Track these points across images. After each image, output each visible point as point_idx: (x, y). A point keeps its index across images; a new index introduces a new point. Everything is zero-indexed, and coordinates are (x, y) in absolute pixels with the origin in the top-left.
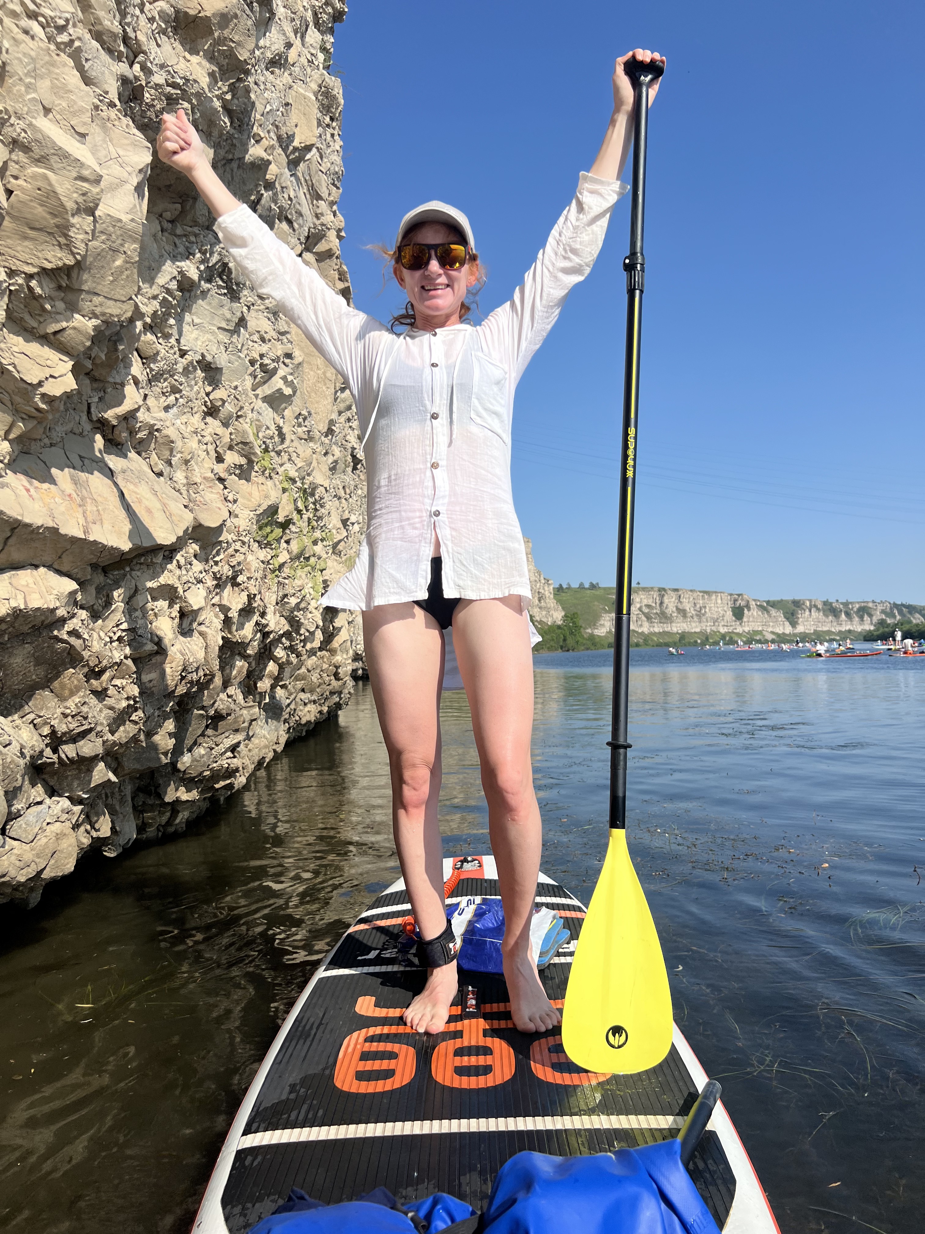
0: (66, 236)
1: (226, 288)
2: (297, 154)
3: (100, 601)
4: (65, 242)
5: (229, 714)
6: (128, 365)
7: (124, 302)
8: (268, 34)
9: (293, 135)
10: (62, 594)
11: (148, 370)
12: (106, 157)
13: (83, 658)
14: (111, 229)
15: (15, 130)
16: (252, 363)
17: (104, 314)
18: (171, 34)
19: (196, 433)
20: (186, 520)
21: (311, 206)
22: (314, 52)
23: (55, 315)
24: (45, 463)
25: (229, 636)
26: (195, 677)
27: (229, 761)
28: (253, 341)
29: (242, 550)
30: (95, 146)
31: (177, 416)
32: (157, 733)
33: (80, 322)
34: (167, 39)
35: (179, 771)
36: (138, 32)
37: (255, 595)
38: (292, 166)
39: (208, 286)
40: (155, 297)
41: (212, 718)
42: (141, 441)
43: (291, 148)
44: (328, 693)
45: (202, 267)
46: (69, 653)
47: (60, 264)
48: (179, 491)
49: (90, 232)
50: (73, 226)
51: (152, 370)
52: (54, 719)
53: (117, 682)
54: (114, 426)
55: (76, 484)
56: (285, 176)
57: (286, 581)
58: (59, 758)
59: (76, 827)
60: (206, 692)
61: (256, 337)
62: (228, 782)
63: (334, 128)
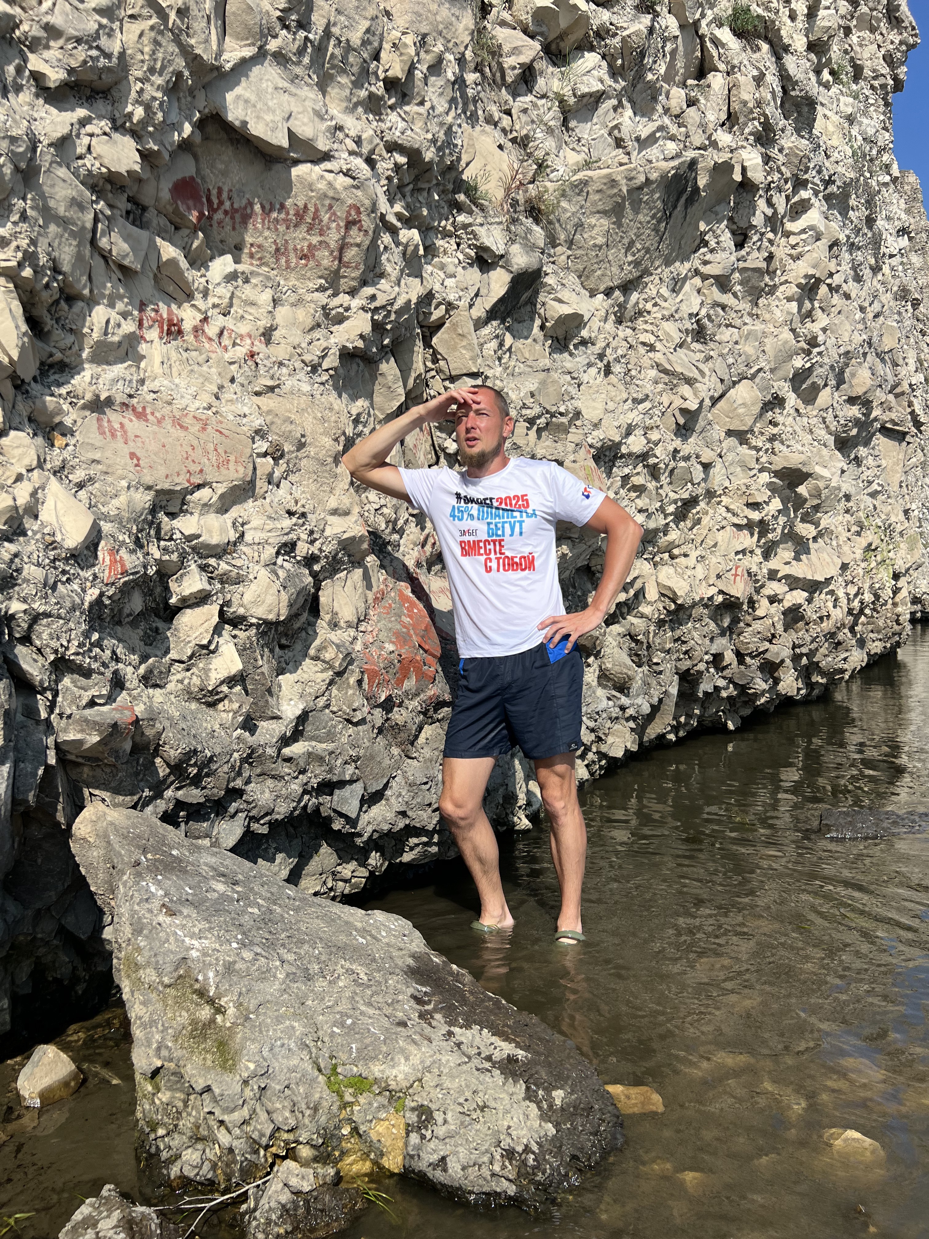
3: (812, 598)
13: (805, 618)
19: (841, 523)
20: (838, 563)
24: (800, 555)
25: (849, 606)
26: (837, 625)
27: (842, 665)
29: (857, 568)
32: (822, 647)
44: (891, 634)
53: (814, 627)
55: (807, 559)
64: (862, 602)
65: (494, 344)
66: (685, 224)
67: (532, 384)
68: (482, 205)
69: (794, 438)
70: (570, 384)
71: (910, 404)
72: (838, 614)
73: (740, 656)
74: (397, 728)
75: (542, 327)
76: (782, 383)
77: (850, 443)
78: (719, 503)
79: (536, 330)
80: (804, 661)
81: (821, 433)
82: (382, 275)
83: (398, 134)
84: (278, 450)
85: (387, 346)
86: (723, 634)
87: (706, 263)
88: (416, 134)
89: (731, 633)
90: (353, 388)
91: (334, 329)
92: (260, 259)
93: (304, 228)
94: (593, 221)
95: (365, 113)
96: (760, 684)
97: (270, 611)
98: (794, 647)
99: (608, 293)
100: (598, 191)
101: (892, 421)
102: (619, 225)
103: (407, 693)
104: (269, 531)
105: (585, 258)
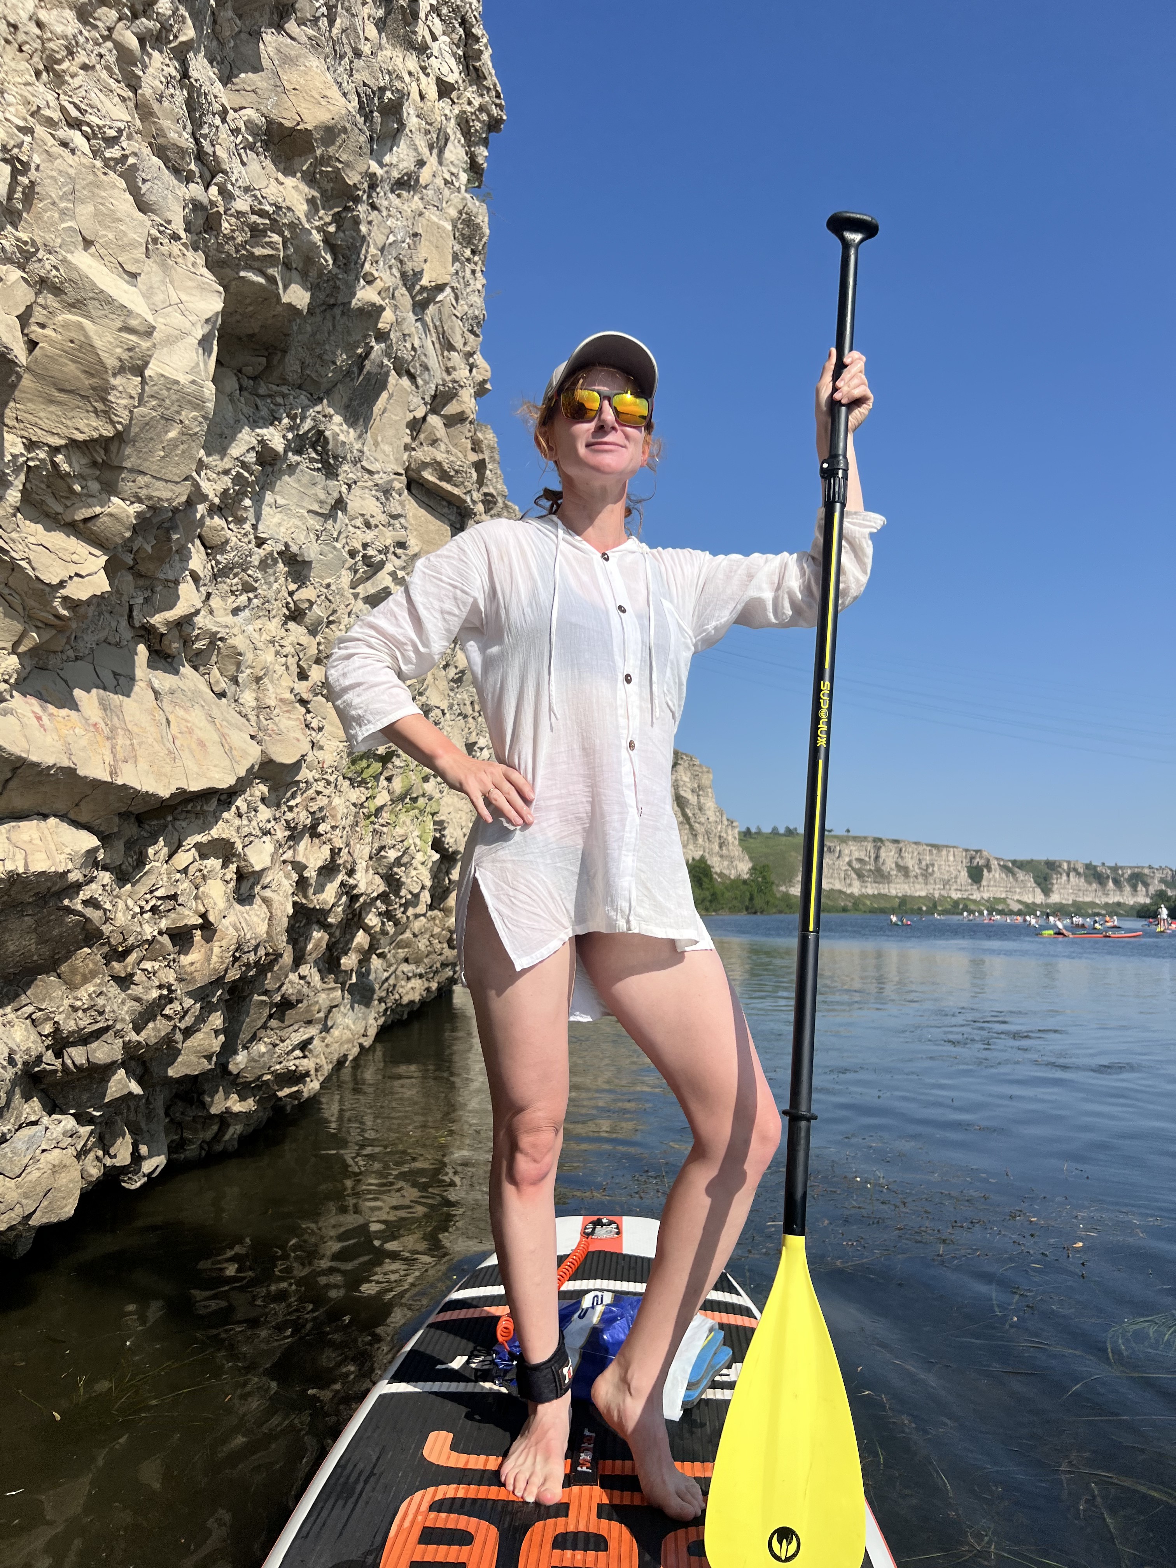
0: (104, 400)
1: (321, 461)
2: (425, 295)
3: (130, 860)
4: (103, 408)
5: (299, 1001)
6: (186, 557)
7: (177, 483)
8: (395, 149)
9: (421, 273)
10: (77, 852)
11: (213, 562)
12: (163, 302)
13: (102, 934)
14: (165, 393)
15: (43, 267)
16: (352, 554)
17: (150, 498)
18: (261, 150)
19: (272, 642)
20: (253, 755)
21: (440, 358)
22: (454, 170)
23: (87, 498)
24: (66, 682)
25: (304, 901)
26: (252, 957)
27: (297, 1062)
28: (355, 527)
29: (326, 792)
30: (152, 288)
31: (249, 621)
32: (198, 1030)
33: (119, 507)
34: (254, 155)
35: (230, 1073)
36: (218, 147)
37: (340, 849)
38: (418, 309)
39: (297, 458)
40: (226, 472)
41: (277, 1005)
42: (199, 652)
43: (418, 287)
44: (438, 965)
45: (290, 436)
46: (83, 929)
47: (95, 435)
48: (245, 716)
49: (136, 396)
50: (114, 388)
51: (218, 563)
52: (60, 1013)
53: (148, 965)
54: (162, 635)
55: (105, 710)
56: (408, 320)
57: (385, 829)
58: (64, 1064)
59: (81, 1154)
60: (269, 975)
61: (359, 522)
62: (295, 1089)
63: (476, 264)
101: (437, 465)
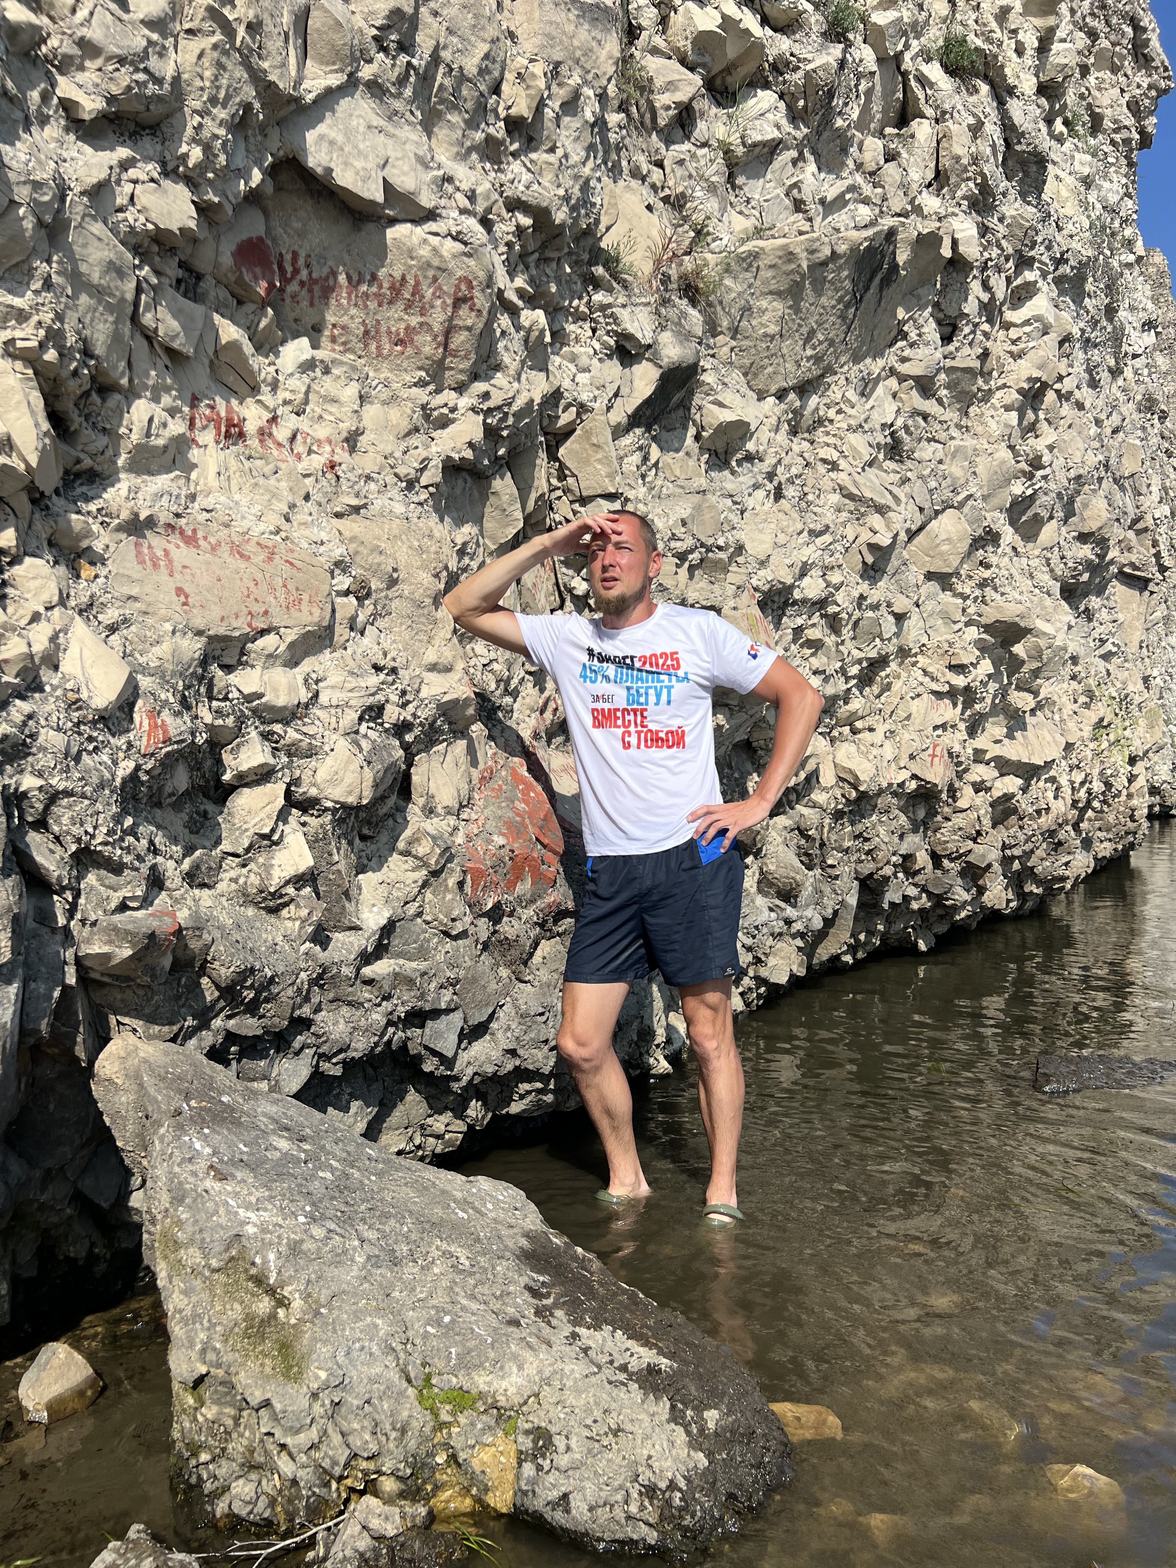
3: (1027, 786)
13: (1018, 811)
19: (1065, 692)
20: (1061, 742)
24: (1014, 732)
25: (1074, 797)
26: (1059, 821)
27: (1063, 872)
29: (1084, 750)
44: (1123, 833)
48: (1057, 726)
53: (1029, 822)
55: (1023, 737)
64: (1089, 792)
65: (636, 458)
66: (880, 311)
67: (683, 509)
68: (625, 281)
69: (1010, 584)
70: (730, 510)
71: (1155, 544)
72: (1060, 807)
73: (936, 859)
74: (506, 944)
75: (697, 438)
76: (997, 514)
77: (1079, 592)
78: (914, 664)
79: (689, 441)
80: (1016, 865)
81: (1045, 578)
82: (498, 367)
83: (521, 188)
84: (363, 588)
85: (502, 457)
86: (915, 831)
87: (904, 360)
88: (545, 188)
89: (926, 829)
90: (458, 510)
91: (434, 434)
92: (344, 344)
93: (400, 305)
94: (764, 304)
95: (481, 161)
96: (961, 894)
97: (350, 793)
98: (1004, 847)
99: (781, 395)
100: (771, 267)
101: (1132, 565)
102: (796, 309)
103: (519, 899)
104: (351, 691)
105: (753, 351)
